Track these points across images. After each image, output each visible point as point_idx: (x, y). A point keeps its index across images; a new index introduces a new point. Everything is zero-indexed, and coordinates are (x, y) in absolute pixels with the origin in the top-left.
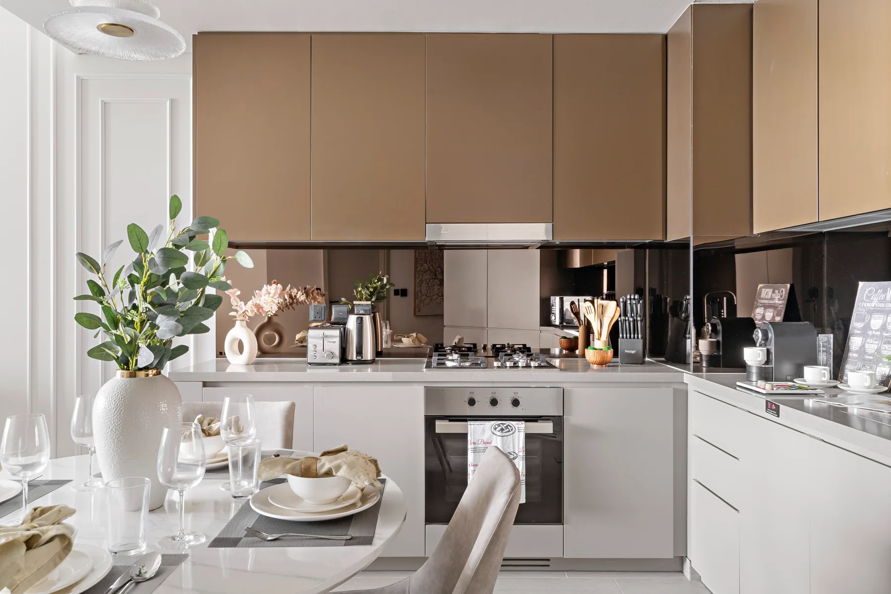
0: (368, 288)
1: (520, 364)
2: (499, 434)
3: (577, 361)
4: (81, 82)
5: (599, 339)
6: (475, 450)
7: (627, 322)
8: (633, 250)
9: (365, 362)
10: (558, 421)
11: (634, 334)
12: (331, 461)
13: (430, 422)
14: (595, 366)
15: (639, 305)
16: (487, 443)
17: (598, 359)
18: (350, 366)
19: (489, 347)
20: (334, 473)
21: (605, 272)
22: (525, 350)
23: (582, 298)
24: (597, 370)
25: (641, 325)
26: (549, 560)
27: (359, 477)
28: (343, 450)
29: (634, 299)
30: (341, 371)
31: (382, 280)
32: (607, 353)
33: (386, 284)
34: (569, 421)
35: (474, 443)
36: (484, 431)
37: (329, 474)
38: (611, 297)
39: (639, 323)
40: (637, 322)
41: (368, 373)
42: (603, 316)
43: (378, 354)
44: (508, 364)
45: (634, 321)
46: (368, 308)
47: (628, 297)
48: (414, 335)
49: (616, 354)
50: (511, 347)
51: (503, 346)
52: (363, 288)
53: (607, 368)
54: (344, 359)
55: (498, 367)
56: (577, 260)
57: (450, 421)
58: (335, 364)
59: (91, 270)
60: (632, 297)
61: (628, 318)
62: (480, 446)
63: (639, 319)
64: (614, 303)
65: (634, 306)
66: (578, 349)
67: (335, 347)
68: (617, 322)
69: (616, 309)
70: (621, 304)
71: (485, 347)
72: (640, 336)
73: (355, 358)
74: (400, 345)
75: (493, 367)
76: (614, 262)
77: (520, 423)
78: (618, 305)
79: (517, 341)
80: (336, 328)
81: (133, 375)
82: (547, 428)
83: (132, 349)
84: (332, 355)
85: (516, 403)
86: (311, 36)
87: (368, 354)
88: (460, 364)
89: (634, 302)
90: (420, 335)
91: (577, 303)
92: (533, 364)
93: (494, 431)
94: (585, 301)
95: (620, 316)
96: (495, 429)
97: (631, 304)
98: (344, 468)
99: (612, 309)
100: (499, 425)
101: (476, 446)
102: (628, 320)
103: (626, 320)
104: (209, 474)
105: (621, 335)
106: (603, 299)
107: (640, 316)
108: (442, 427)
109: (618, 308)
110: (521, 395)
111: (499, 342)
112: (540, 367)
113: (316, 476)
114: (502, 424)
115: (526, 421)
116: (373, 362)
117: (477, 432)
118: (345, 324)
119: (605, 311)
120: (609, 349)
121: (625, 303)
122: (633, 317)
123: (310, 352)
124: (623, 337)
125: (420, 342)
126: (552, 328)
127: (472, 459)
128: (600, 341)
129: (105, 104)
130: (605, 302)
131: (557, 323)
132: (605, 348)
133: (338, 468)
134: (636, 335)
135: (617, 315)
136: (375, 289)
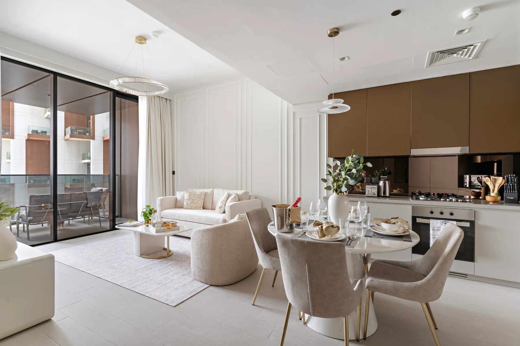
0: (380, 172)
1: (453, 200)
2: (444, 225)
3: (481, 201)
4: (294, 113)
5: (493, 192)
6: (433, 230)
7: (509, 186)
8: (513, 155)
9: (386, 197)
10: (472, 223)
11: (513, 191)
12: (395, 220)
13: (414, 218)
14: (491, 203)
15: (515, 179)
16: (439, 228)
17: (493, 200)
18: (381, 198)
19: (436, 194)
20: (396, 223)
21: (496, 164)
22: (454, 195)
23: (483, 176)
24: (492, 204)
25: (517, 187)
26: (467, 275)
27: (405, 225)
28: (397, 218)
29: (513, 176)
30: (378, 199)
31: (385, 169)
32: (498, 198)
33: (386, 170)
34: (478, 223)
35: (433, 227)
36: (437, 223)
37: (394, 223)
38: (499, 175)
39: (516, 186)
40: (515, 187)
41: (388, 200)
42: (495, 183)
43: (390, 194)
44: (448, 200)
45: (513, 185)
46: (386, 179)
47: (510, 175)
48: (399, 189)
49: (502, 199)
50: (447, 194)
51: (443, 194)
52: (378, 171)
53: (497, 204)
54: (379, 196)
55: (443, 201)
56: (479, 159)
57: (422, 218)
58: (375, 197)
59: (329, 168)
60: (512, 175)
61: (509, 184)
62: (435, 228)
63: (516, 184)
64: (501, 178)
65: (513, 179)
66: (481, 196)
67: (375, 191)
68: (503, 185)
69: (503, 180)
70: (506, 178)
71: (434, 194)
72: (516, 192)
73: (382, 195)
74: (393, 193)
75: (441, 201)
76: (501, 160)
77: (454, 222)
78: (504, 179)
79: (450, 192)
80: (376, 185)
81: (338, 194)
82: (467, 225)
83: (339, 187)
84: (374, 194)
85: (452, 214)
86: (367, 89)
87: (388, 194)
88: (426, 199)
89: (513, 177)
90: (401, 189)
91: (481, 178)
92: (459, 200)
93: (442, 224)
94: (485, 177)
95: (505, 183)
96: (442, 223)
97: (511, 178)
98: (399, 222)
99: (500, 180)
100: (444, 222)
101: (434, 228)
102: (509, 185)
103: (508, 185)
104: (350, 223)
105: (505, 191)
106: (495, 176)
107: (516, 183)
108: (419, 220)
109: (504, 180)
110: (454, 211)
111: (441, 192)
112: (462, 202)
113: (390, 223)
114: (446, 221)
115: (456, 221)
116: (389, 197)
117: (433, 223)
118: (378, 184)
119: (496, 181)
120: (498, 196)
121: (508, 178)
122: (512, 184)
123: (367, 193)
124: (506, 192)
125: (401, 192)
126: (464, 189)
127: (432, 233)
128: (494, 193)
129: (300, 119)
130: (496, 177)
131: (468, 186)
132: (497, 196)
133: (397, 222)
134: (514, 191)
135: (503, 183)
136: (382, 172)
